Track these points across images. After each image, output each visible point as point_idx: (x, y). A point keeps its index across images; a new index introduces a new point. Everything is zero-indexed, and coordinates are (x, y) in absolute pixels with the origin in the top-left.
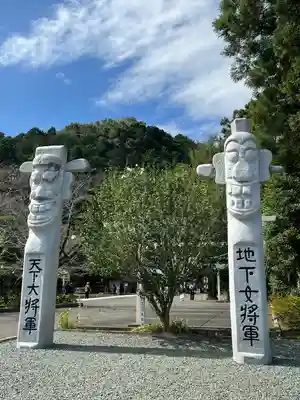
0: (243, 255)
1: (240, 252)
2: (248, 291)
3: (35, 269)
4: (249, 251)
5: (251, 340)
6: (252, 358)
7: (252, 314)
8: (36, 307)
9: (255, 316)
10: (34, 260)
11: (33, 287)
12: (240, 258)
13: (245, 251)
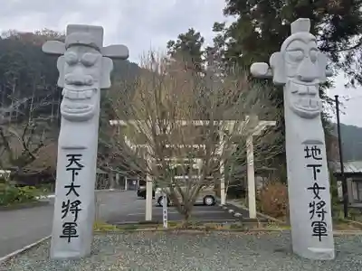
0: (310, 152)
1: (307, 150)
2: (316, 188)
3: (74, 165)
4: (316, 149)
5: (320, 235)
6: (322, 253)
7: (321, 210)
8: (77, 210)
9: (323, 212)
10: (73, 156)
11: (72, 187)
12: (308, 156)
13: (312, 149)
